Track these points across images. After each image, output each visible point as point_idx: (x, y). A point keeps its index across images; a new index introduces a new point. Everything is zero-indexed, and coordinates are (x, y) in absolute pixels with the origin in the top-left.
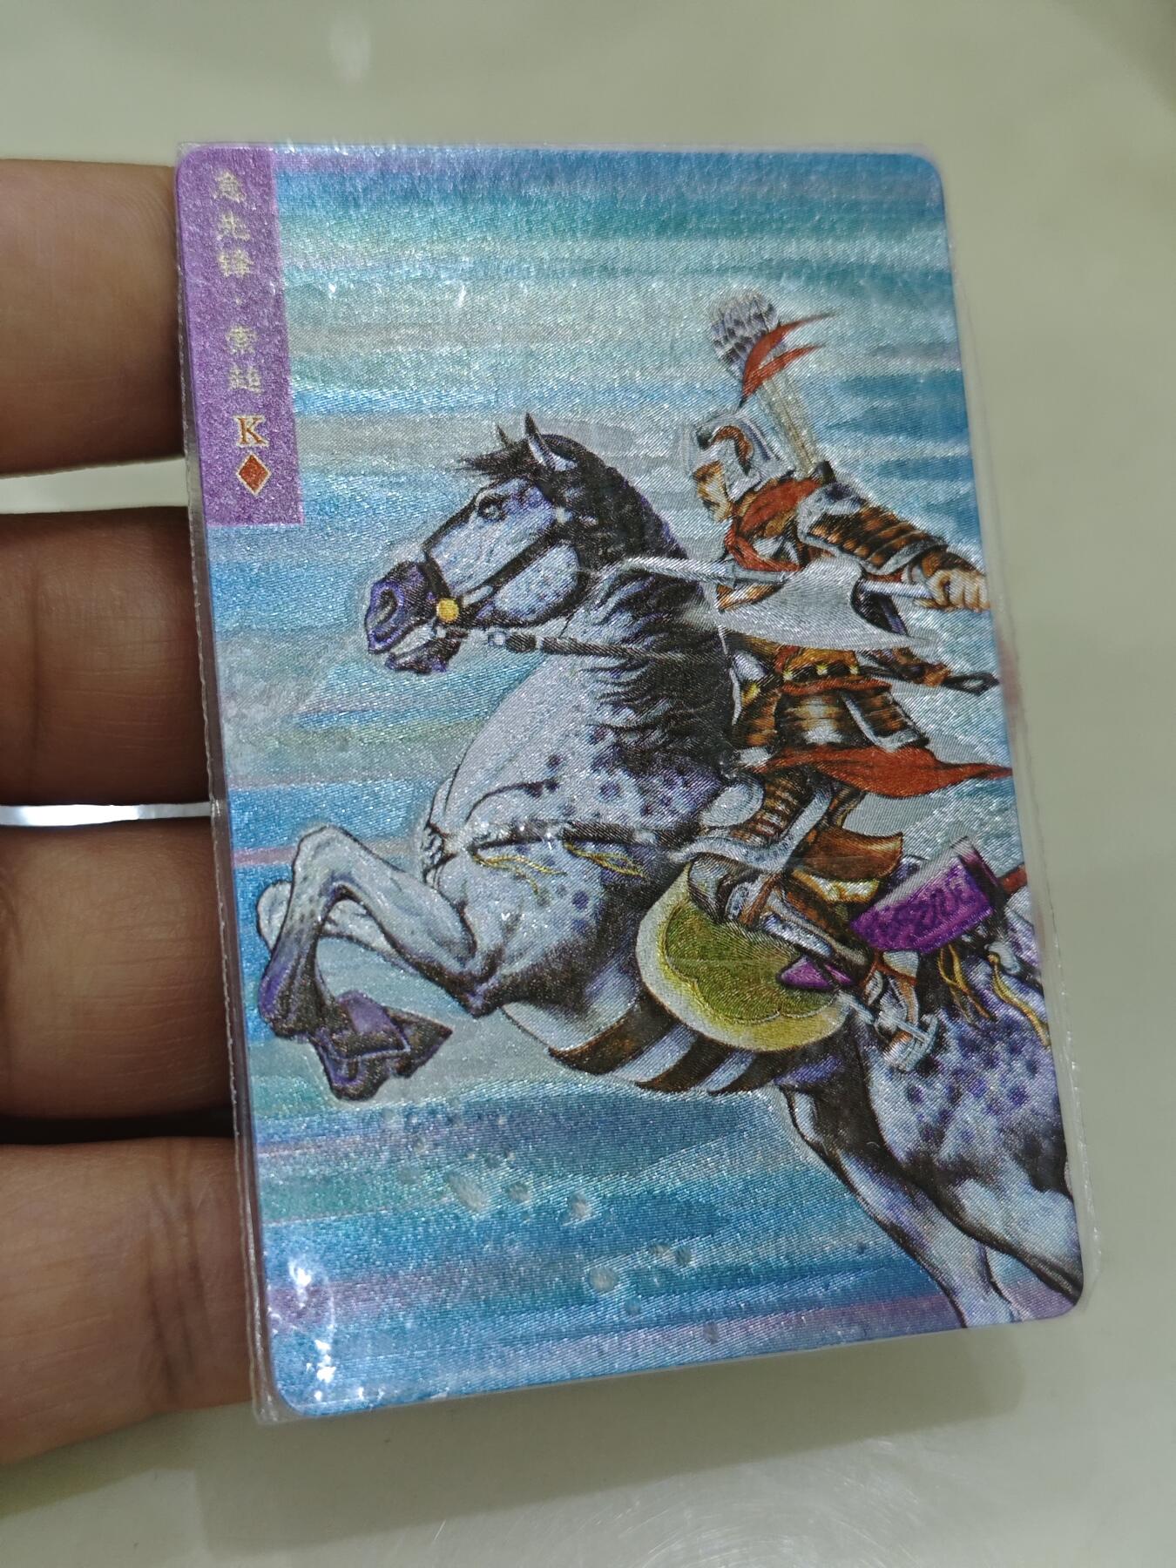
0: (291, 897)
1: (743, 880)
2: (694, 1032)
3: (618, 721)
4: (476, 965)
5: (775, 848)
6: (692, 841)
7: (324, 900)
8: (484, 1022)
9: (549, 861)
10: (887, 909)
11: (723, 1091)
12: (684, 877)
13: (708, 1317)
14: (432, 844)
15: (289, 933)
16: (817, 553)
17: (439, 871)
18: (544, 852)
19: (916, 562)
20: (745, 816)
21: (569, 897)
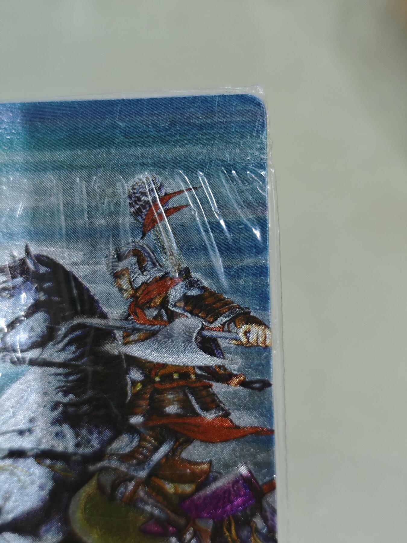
1: (125, 481)
3: (66, 400)
5: (143, 465)
6: (101, 461)
10: (199, 498)
12: (95, 478)
16: (178, 315)
19: (232, 320)
20: (129, 449)
21: (37, 485)
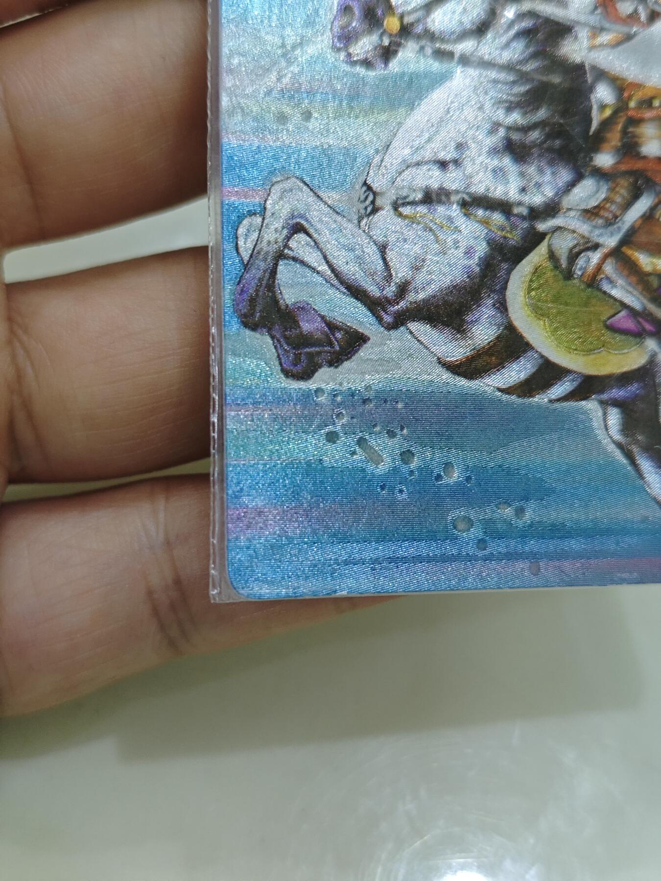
0: (262, 226)
1: (588, 249)
2: (542, 356)
3: (509, 121)
4: (390, 291)
5: (611, 228)
6: (553, 216)
7: (285, 232)
8: (394, 333)
9: (450, 219)
11: (559, 400)
12: (545, 243)
13: (534, 557)
14: (366, 198)
15: (259, 253)
17: (370, 218)
18: (448, 213)
20: (593, 203)
21: (462, 250)
